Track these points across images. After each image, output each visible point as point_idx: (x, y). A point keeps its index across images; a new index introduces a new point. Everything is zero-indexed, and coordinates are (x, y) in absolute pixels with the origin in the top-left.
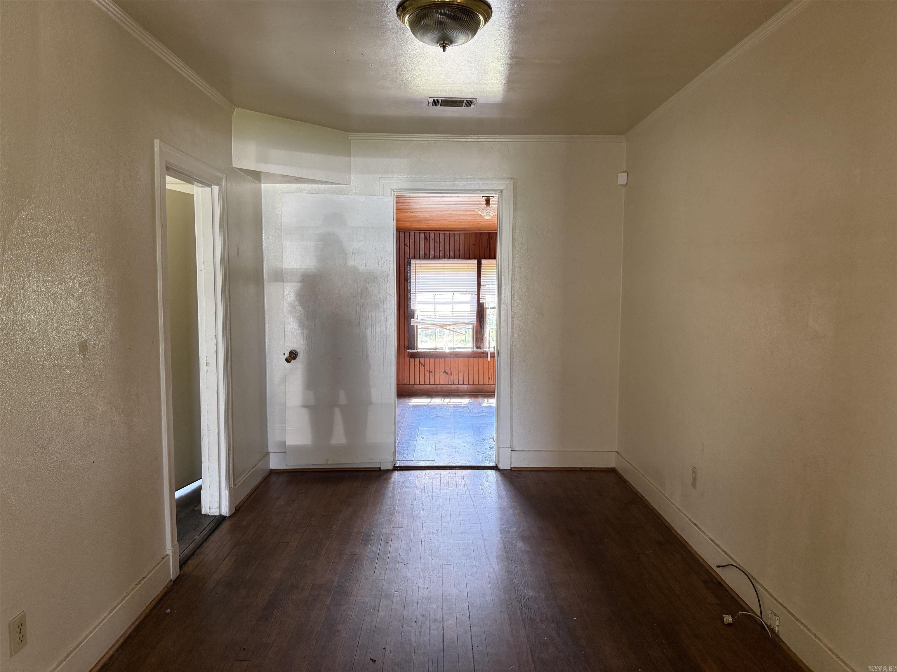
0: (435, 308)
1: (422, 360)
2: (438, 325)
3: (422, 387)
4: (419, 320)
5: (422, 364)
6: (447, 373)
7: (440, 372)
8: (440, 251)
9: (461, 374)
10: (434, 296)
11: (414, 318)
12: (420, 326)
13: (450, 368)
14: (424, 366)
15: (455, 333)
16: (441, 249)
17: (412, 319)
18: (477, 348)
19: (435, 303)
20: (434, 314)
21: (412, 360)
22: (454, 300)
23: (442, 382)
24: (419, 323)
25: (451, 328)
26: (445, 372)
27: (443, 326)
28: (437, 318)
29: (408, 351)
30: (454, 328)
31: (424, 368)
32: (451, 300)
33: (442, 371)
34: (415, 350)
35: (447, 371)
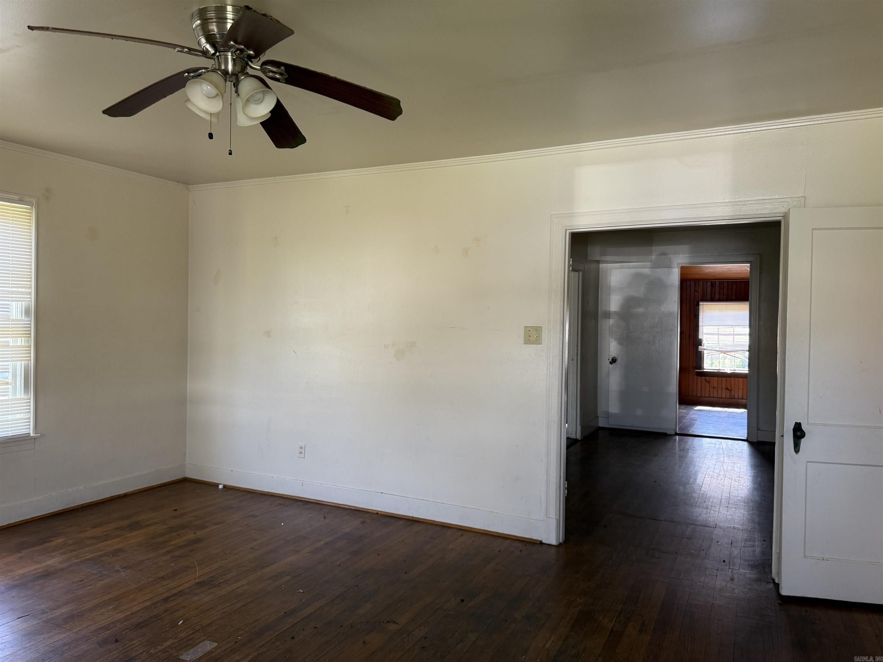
0: (718, 338)
1: (707, 378)
2: (721, 352)
3: (706, 399)
4: (705, 347)
5: (707, 381)
6: (728, 389)
7: (722, 388)
8: (724, 295)
9: (741, 391)
10: (718, 329)
11: (701, 345)
12: (705, 352)
13: (731, 385)
14: (709, 383)
15: (735, 358)
16: (724, 293)
17: (700, 346)
19: (718, 334)
20: (718, 343)
21: (699, 377)
22: (735, 333)
23: (724, 396)
24: (705, 349)
25: (733, 354)
26: (727, 389)
27: (725, 352)
28: (720, 346)
29: (696, 370)
30: (735, 355)
32: (732, 333)
33: (724, 387)
34: (701, 370)
35: (729, 388)
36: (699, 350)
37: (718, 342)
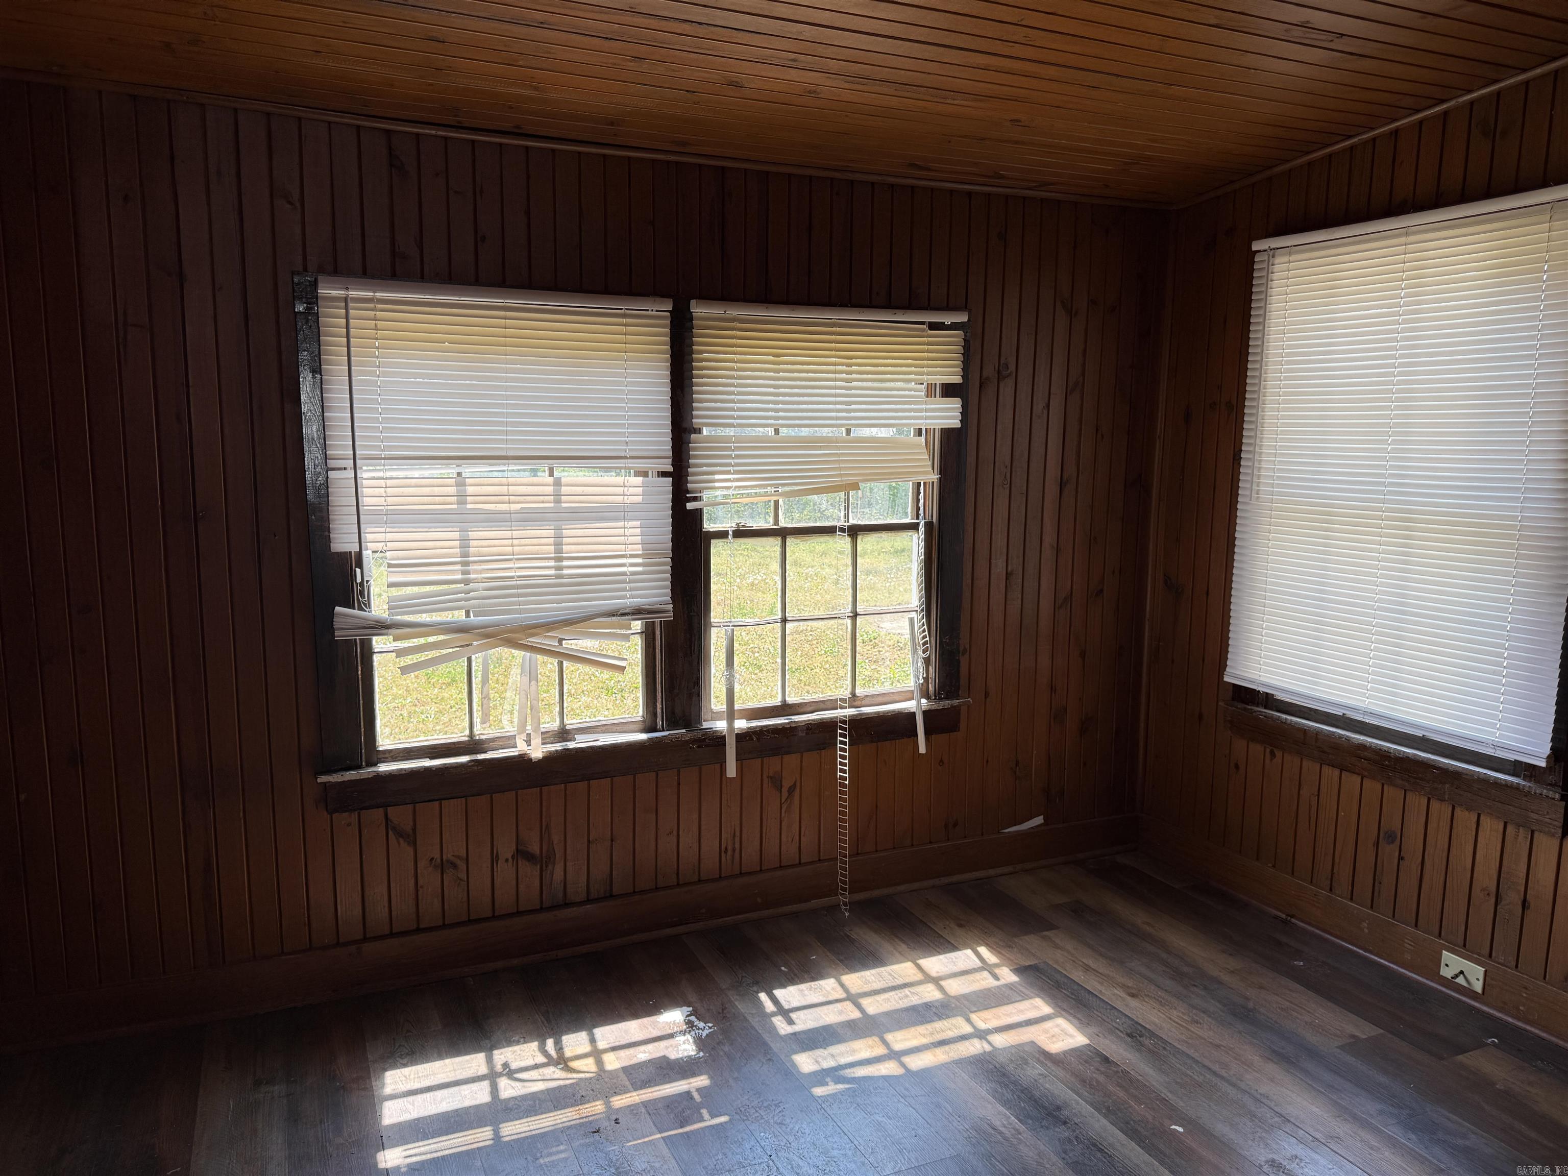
0: (464, 543)
1: (400, 815)
4: (380, 612)
5: (400, 834)
6: (530, 857)
7: (493, 858)
10: (460, 484)
12: (382, 643)
13: (545, 829)
14: (413, 841)
18: (672, 723)
19: (464, 519)
20: (461, 577)
21: (342, 818)
24: (382, 627)
25: (552, 639)
26: (523, 854)
28: (478, 593)
29: (323, 779)
30: (562, 643)
31: (410, 851)
33: (506, 849)
34: (359, 767)
35: (535, 849)
36: (339, 635)
37: (464, 573)
